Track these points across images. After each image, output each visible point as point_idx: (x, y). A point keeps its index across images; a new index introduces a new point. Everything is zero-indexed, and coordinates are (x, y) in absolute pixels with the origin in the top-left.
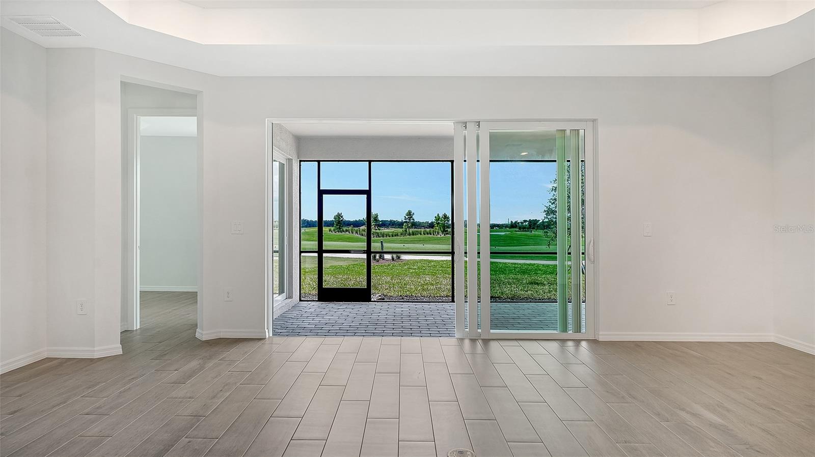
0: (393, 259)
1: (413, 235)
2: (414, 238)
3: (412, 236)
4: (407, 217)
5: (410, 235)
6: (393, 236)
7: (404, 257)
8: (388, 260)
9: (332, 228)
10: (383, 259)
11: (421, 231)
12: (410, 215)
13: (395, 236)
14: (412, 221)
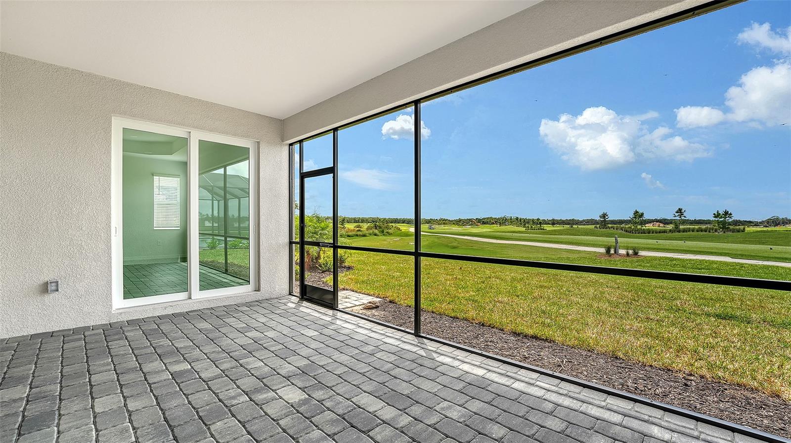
0: (628, 254)
4: (677, 214)
7: (642, 253)
8: (620, 255)
9: (598, 226)
10: (617, 254)
12: (681, 212)
13: (663, 233)
14: (683, 218)
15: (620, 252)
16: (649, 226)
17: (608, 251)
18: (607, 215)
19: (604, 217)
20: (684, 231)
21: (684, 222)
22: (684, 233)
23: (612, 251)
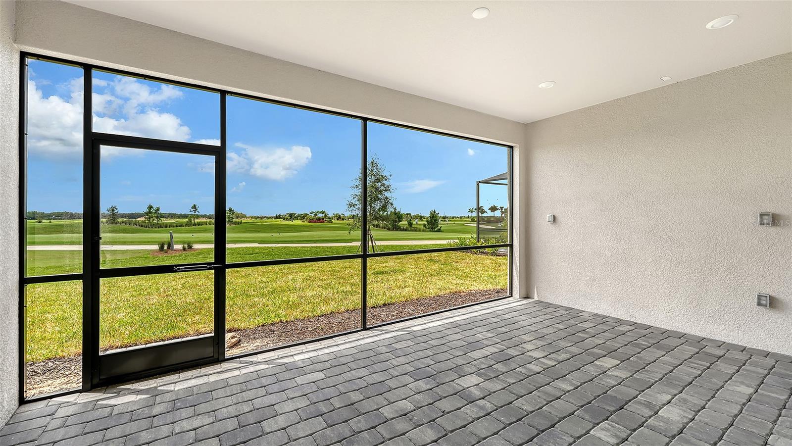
0: (184, 249)
1: (199, 225)
2: (199, 228)
3: (197, 227)
4: (192, 210)
5: (195, 226)
6: (177, 226)
7: (196, 246)
8: (176, 250)
10: (173, 250)
11: (207, 222)
12: (195, 208)
13: (180, 226)
14: (197, 213)
15: (175, 248)
16: (165, 221)
17: (162, 248)
18: (117, 209)
19: (113, 210)
20: (199, 224)
21: (198, 217)
22: (199, 227)
23: (166, 248)
